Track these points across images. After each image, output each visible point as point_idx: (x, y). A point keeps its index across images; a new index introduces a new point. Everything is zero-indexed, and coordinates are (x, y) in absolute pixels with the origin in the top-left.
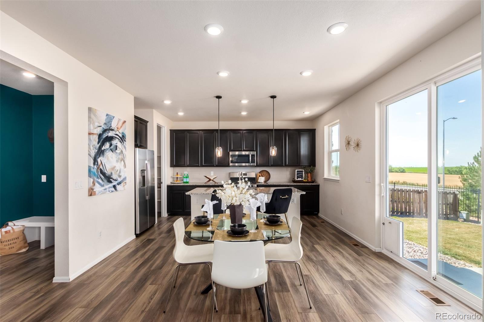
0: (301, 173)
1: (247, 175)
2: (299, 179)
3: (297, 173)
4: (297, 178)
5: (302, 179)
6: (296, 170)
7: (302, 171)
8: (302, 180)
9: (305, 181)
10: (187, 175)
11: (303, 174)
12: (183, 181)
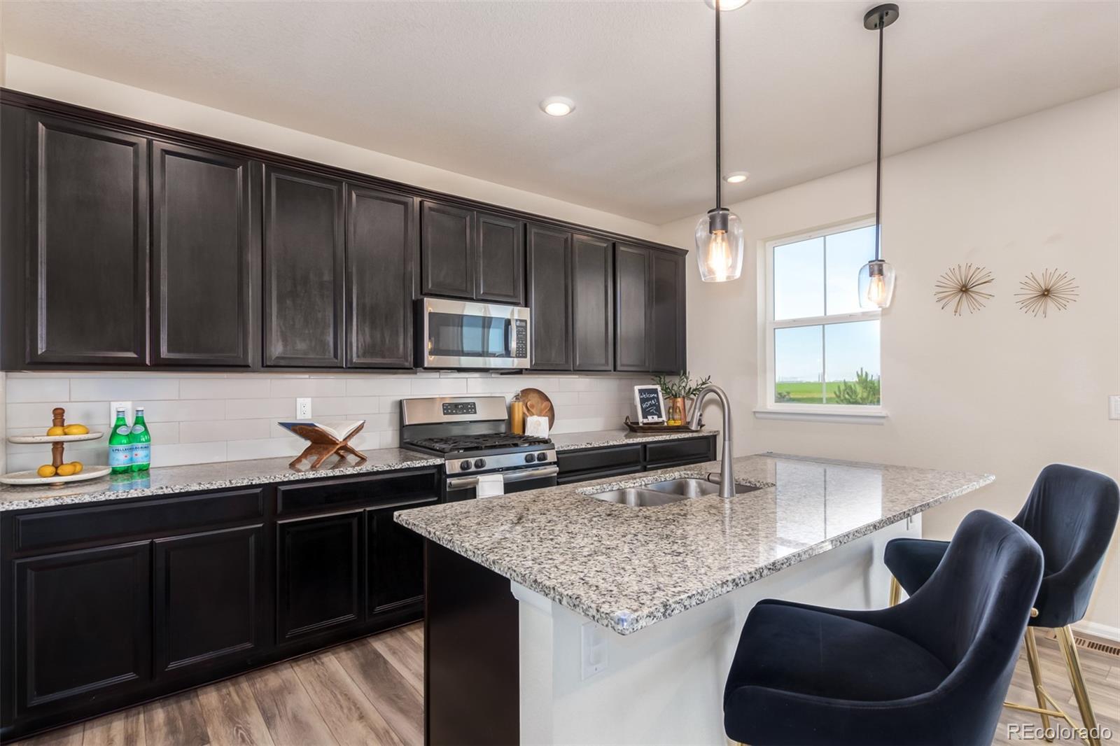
0: (653, 398)
1: (475, 413)
2: (651, 419)
3: (641, 399)
4: (645, 417)
5: (660, 420)
6: (637, 388)
7: (655, 391)
8: (663, 422)
9: (672, 423)
10: (139, 421)
11: (658, 398)
12: (107, 464)
